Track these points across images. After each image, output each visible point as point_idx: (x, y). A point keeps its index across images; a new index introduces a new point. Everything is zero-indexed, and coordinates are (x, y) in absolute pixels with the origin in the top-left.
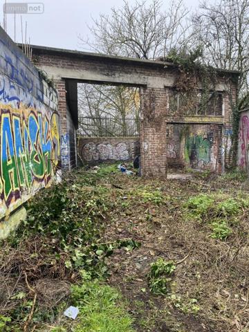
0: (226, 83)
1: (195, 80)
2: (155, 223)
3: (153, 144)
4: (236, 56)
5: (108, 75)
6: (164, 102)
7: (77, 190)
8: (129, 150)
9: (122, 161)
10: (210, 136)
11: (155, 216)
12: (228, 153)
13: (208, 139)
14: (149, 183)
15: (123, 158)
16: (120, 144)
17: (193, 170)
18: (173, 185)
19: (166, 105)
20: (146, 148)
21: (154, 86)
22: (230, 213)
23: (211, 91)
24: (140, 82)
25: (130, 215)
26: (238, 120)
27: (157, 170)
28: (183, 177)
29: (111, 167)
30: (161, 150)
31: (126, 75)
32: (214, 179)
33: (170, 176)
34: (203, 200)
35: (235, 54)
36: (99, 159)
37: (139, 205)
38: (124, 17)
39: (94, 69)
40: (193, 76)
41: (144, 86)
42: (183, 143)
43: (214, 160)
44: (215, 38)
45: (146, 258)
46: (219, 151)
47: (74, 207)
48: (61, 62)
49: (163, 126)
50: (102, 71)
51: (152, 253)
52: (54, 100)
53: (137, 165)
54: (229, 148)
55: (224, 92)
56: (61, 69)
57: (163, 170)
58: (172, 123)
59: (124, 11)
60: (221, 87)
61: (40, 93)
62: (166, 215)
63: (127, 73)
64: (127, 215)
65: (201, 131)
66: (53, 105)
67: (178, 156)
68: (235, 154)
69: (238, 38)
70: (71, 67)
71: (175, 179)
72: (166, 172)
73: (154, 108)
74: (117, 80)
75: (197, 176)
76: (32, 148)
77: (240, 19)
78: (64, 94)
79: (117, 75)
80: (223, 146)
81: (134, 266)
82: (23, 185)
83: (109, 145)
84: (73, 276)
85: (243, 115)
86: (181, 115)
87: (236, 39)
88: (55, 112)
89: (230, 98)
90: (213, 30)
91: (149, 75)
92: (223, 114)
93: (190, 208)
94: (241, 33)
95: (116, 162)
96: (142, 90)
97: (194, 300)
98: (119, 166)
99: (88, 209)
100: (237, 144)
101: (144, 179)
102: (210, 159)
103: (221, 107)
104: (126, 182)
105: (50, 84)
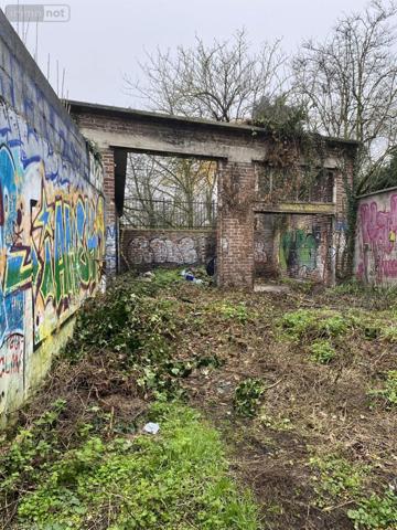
0: (339, 157)
1: (295, 152)
2: (240, 344)
3: (234, 241)
4: (355, 117)
5: (173, 143)
6: (251, 183)
7: (138, 300)
8: (197, 249)
9: (187, 266)
10: (316, 231)
11: (239, 337)
12: (340, 256)
13: (314, 235)
14: (229, 296)
15: (189, 260)
16: (184, 240)
17: (291, 280)
18: (263, 300)
19: (253, 187)
20: (225, 246)
21: (238, 160)
22: (335, 332)
23: (318, 168)
24: (218, 153)
25: (206, 335)
26: (355, 209)
27: (240, 278)
28: (277, 289)
29: (172, 274)
30: (246, 249)
31: (198, 144)
32: (320, 292)
33: (257, 289)
34: (301, 317)
35: (352, 115)
36: (153, 262)
37: (218, 323)
38: (196, 61)
39: (154, 135)
40: (292, 147)
41: (224, 160)
42: (278, 240)
43: (321, 266)
44: (325, 92)
45: (229, 383)
46: (328, 253)
47: (135, 322)
48: (109, 124)
49: (250, 217)
50: (165, 138)
51: (237, 378)
52: (99, 177)
53: (211, 270)
54: (342, 250)
55: (336, 169)
56: (109, 134)
57: (249, 278)
58: (262, 212)
59: (197, 53)
60: (332, 163)
61: (87, 171)
62: (254, 336)
63: (200, 141)
64: (202, 335)
65: (302, 224)
66: (99, 185)
67: (270, 260)
68: (351, 258)
69: (357, 92)
70: (123, 131)
71: (265, 292)
72: (253, 282)
73: (237, 191)
74: (187, 151)
75: (296, 288)
76: (79, 245)
77: (360, 65)
78: (111, 168)
79: (186, 144)
80: (334, 246)
81: (216, 391)
82: (71, 292)
83: (168, 241)
84: (146, 396)
85: (362, 202)
86: (274, 201)
87: (354, 94)
88: (101, 195)
89: (345, 179)
90: (322, 78)
91: (230, 144)
92: (335, 200)
93: (285, 326)
94: (361, 87)
95: (178, 267)
96: (221, 165)
97: (287, 420)
98: (183, 273)
99: (153, 325)
100: (353, 243)
101: (222, 291)
102: (315, 264)
103: (331, 190)
104: (196, 295)
105: (97, 157)
